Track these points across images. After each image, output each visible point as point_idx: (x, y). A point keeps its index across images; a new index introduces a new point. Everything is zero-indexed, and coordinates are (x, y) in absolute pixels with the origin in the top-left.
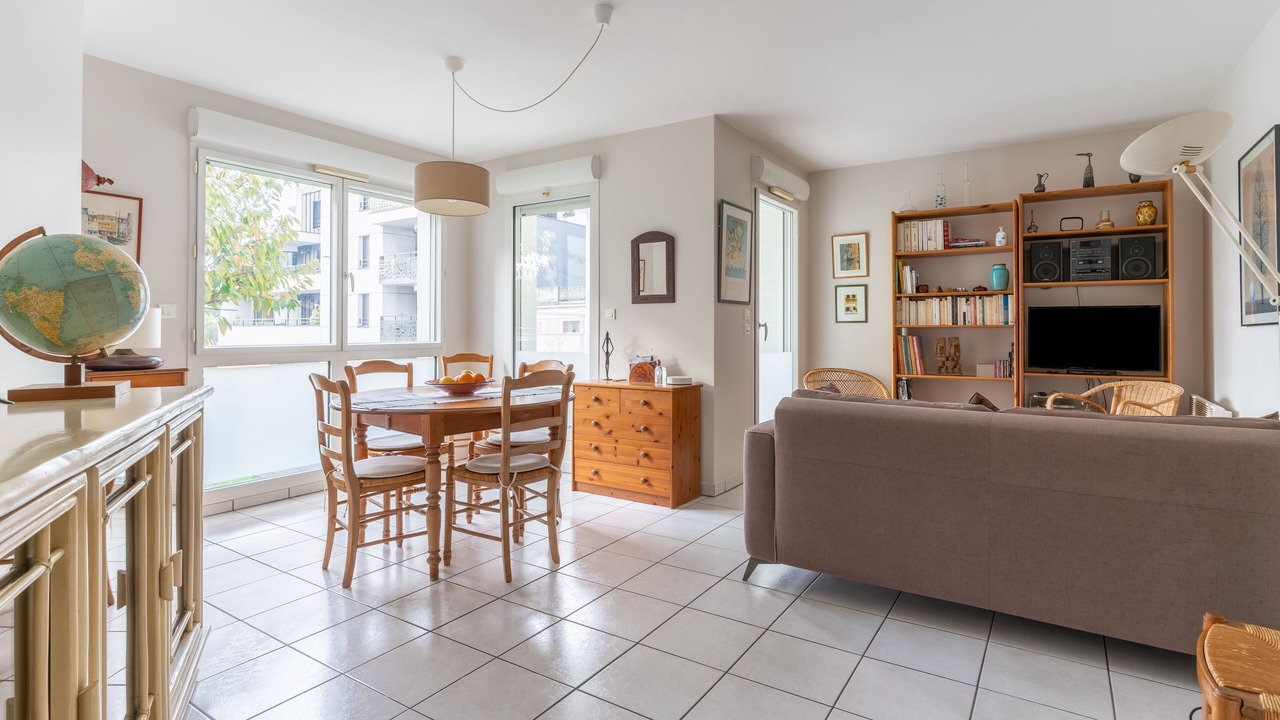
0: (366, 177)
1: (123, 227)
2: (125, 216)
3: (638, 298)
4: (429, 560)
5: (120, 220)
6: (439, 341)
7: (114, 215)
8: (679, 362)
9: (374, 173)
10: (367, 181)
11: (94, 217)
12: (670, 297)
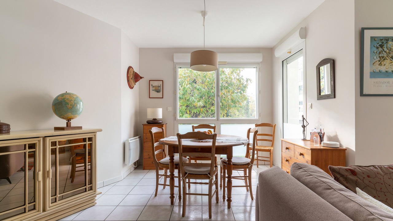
0: (226, 62)
1: (159, 88)
2: (160, 85)
3: (320, 97)
4: (170, 197)
5: (159, 86)
6: (258, 118)
7: (157, 85)
8: (338, 134)
9: (227, 60)
10: (226, 63)
11: (154, 86)
12: (333, 94)
